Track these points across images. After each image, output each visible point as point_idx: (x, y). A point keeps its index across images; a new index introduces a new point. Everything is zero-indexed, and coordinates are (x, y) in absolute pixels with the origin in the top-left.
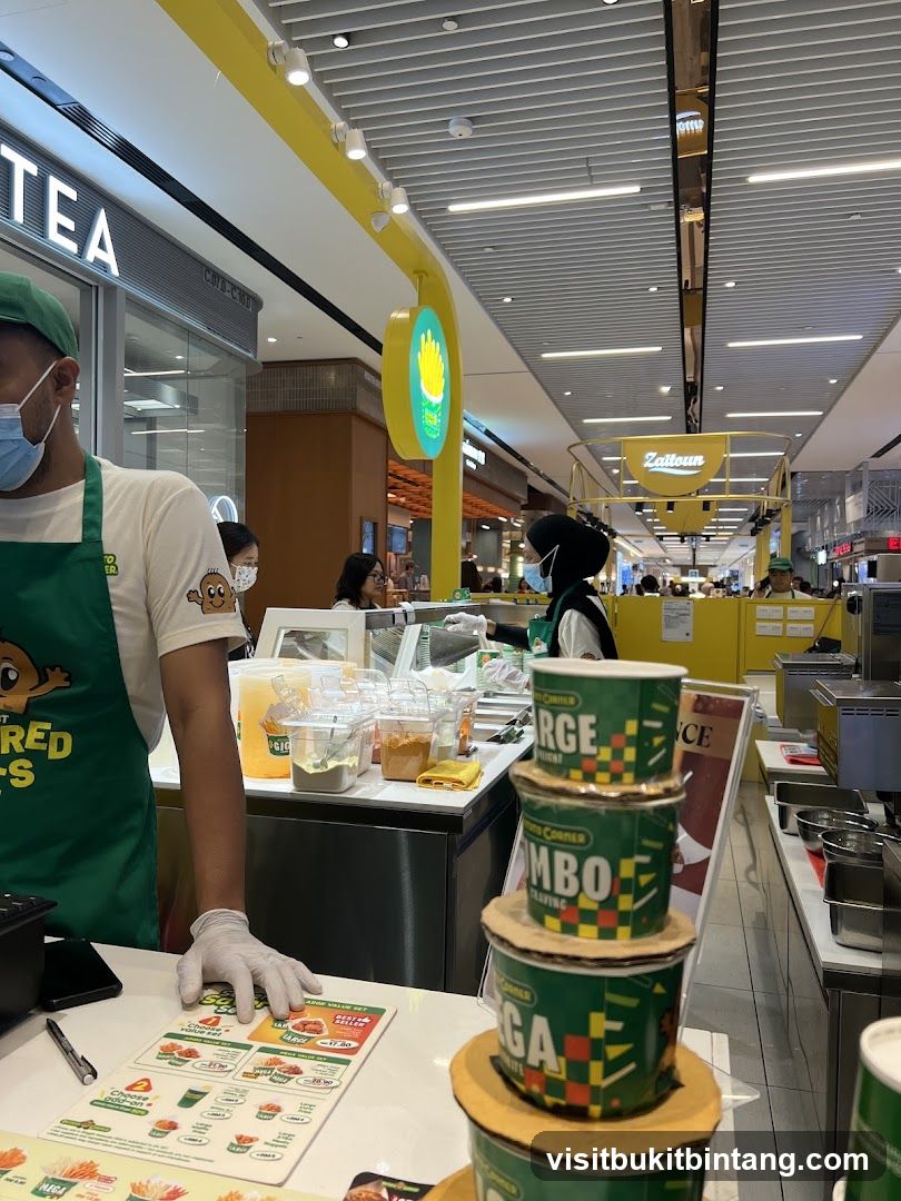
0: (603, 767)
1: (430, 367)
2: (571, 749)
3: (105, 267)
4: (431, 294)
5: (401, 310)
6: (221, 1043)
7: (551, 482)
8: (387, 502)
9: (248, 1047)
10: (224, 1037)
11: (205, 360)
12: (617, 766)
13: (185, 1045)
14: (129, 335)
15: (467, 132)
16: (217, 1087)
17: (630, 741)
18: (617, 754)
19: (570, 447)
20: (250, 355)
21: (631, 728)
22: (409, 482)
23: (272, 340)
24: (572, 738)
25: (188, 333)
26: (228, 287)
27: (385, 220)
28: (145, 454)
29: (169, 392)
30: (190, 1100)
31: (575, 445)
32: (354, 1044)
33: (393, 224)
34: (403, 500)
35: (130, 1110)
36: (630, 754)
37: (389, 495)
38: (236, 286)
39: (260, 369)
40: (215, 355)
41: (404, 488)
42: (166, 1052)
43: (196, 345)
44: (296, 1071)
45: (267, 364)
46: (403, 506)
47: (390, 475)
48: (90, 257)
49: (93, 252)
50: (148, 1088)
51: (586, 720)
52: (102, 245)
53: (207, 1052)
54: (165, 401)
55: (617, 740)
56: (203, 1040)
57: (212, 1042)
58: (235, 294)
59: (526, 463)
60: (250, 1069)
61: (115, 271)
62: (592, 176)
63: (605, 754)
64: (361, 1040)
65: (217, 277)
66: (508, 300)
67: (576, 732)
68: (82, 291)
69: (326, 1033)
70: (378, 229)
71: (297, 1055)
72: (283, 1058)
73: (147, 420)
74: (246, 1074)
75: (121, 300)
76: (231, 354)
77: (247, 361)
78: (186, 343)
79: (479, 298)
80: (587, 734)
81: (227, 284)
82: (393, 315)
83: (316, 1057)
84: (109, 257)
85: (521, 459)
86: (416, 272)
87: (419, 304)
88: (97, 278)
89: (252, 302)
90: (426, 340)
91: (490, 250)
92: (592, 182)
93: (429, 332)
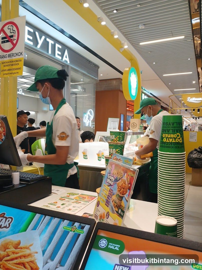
0: (115, 140)
1: (133, 80)
2: (113, 139)
3: (67, 62)
4: (134, 64)
5: (127, 68)
6: (69, 199)
7: (167, 105)
8: (127, 110)
9: (73, 199)
10: (70, 198)
11: (87, 80)
12: (117, 140)
13: (63, 198)
14: (71, 75)
15: (143, 27)
16: (67, 203)
17: (118, 138)
18: (117, 139)
19: (170, 96)
20: (96, 79)
21: (118, 137)
22: (132, 105)
23: (101, 75)
24: (113, 138)
25: (84, 74)
26: (92, 64)
27: (123, 49)
28: (75, 100)
29: (80, 87)
30: (63, 205)
31: (171, 96)
32: (91, 200)
33: (125, 50)
34: (131, 109)
35: (54, 205)
36: (118, 139)
37: (127, 108)
38: (94, 64)
39: (99, 82)
40: (89, 79)
41: (131, 107)
42: (60, 199)
43: (85, 77)
44: (80, 202)
45: (100, 80)
46: (131, 111)
47: (128, 104)
48: (64, 60)
49: (64, 59)
50: (57, 203)
51: (114, 136)
52: (66, 57)
53: (66, 199)
54: (79, 89)
55: (117, 138)
56: (66, 198)
57: (68, 198)
58: (94, 65)
59: (160, 100)
60: (73, 202)
61: (69, 62)
62: (173, 35)
63: (116, 139)
64: (92, 200)
65: (90, 62)
66: (154, 63)
67: (113, 137)
68: (62, 67)
69: (87, 198)
70: (121, 51)
71: (81, 201)
72: (78, 201)
73: (75, 94)
74: (72, 202)
75: (70, 68)
76: (92, 78)
77: (96, 80)
78: (83, 77)
79: (148, 63)
80: (114, 137)
81: (92, 63)
82: (125, 69)
83: (84, 201)
84: (68, 59)
85: (159, 100)
86: (130, 60)
87: (131, 67)
88: (65, 64)
89: (97, 67)
90: (132, 74)
91: (150, 52)
92: (173, 36)
93: (133, 73)
